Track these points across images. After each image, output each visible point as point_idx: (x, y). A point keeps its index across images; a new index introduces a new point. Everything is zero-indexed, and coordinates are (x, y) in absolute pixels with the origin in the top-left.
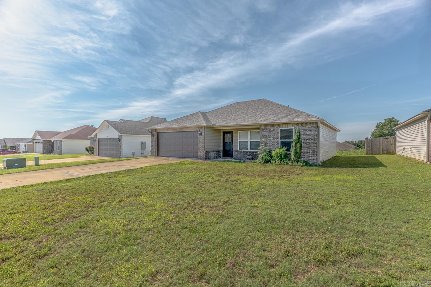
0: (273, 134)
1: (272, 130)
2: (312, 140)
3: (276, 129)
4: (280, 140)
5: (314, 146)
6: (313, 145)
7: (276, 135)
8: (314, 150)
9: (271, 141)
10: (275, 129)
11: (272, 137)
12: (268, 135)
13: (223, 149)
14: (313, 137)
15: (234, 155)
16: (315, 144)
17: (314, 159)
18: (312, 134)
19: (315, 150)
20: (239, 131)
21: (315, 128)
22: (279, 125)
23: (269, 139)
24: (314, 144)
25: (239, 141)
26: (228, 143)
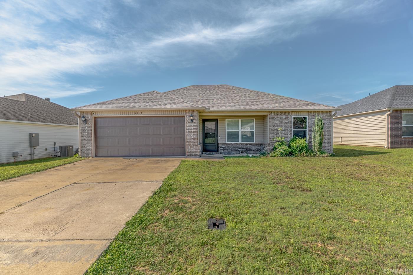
0: (286, 123)
1: (284, 119)
2: (327, 129)
3: (289, 117)
4: (293, 130)
5: (328, 136)
6: (328, 134)
7: (289, 124)
8: (328, 140)
9: (283, 131)
10: (287, 117)
11: (284, 127)
12: (280, 124)
13: (203, 142)
14: (327, 126)
15: (220, 148)
16: (330, 133)
17: (328, 149)
18: (327, 124)
19: (329, 140)
20: (226, 119)
21: (329, 117)
22: (291, 112)
24: (328, 133)
25: (226, 131)
26: (211, 134)
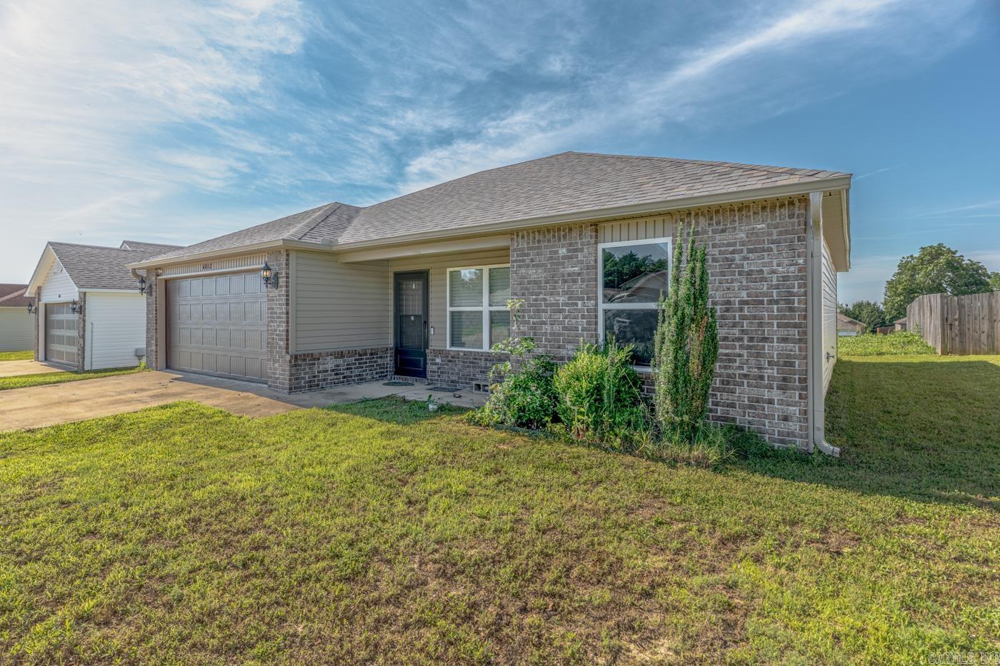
0: (569, 275)
1: (564, 257)
2: (777, 302)
3: (582, 250)
4: (602, 306)
5: (784, 340)
6: (783, 332)
7: (583, 281)
8: (786, 364)
9: (561, 311)
10: (576, 250)
11: (565, 293)
12: (547, 282)
13: (396, 344)
14: (777, 287)
15: (430, 367)
16: (795, 326)
17: (786, 419)
18: (773, 272)
19: (792, 364)
20: (449, 270)
21: (787, 232)
22: (596, 226)
23: (551, 299)
24: (787, 325)
25: (449, 309)
26: (412, 318)
